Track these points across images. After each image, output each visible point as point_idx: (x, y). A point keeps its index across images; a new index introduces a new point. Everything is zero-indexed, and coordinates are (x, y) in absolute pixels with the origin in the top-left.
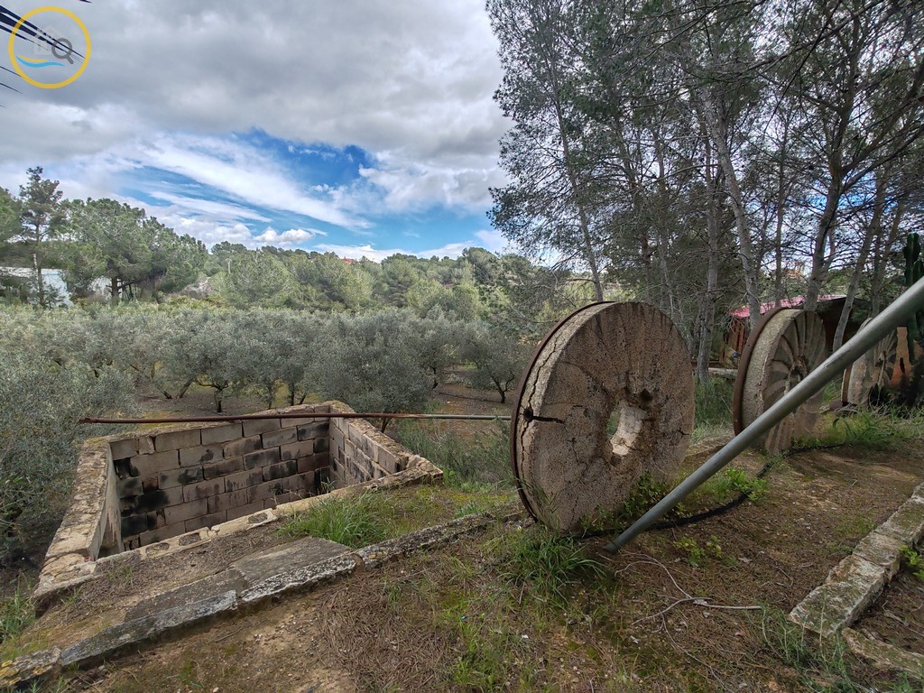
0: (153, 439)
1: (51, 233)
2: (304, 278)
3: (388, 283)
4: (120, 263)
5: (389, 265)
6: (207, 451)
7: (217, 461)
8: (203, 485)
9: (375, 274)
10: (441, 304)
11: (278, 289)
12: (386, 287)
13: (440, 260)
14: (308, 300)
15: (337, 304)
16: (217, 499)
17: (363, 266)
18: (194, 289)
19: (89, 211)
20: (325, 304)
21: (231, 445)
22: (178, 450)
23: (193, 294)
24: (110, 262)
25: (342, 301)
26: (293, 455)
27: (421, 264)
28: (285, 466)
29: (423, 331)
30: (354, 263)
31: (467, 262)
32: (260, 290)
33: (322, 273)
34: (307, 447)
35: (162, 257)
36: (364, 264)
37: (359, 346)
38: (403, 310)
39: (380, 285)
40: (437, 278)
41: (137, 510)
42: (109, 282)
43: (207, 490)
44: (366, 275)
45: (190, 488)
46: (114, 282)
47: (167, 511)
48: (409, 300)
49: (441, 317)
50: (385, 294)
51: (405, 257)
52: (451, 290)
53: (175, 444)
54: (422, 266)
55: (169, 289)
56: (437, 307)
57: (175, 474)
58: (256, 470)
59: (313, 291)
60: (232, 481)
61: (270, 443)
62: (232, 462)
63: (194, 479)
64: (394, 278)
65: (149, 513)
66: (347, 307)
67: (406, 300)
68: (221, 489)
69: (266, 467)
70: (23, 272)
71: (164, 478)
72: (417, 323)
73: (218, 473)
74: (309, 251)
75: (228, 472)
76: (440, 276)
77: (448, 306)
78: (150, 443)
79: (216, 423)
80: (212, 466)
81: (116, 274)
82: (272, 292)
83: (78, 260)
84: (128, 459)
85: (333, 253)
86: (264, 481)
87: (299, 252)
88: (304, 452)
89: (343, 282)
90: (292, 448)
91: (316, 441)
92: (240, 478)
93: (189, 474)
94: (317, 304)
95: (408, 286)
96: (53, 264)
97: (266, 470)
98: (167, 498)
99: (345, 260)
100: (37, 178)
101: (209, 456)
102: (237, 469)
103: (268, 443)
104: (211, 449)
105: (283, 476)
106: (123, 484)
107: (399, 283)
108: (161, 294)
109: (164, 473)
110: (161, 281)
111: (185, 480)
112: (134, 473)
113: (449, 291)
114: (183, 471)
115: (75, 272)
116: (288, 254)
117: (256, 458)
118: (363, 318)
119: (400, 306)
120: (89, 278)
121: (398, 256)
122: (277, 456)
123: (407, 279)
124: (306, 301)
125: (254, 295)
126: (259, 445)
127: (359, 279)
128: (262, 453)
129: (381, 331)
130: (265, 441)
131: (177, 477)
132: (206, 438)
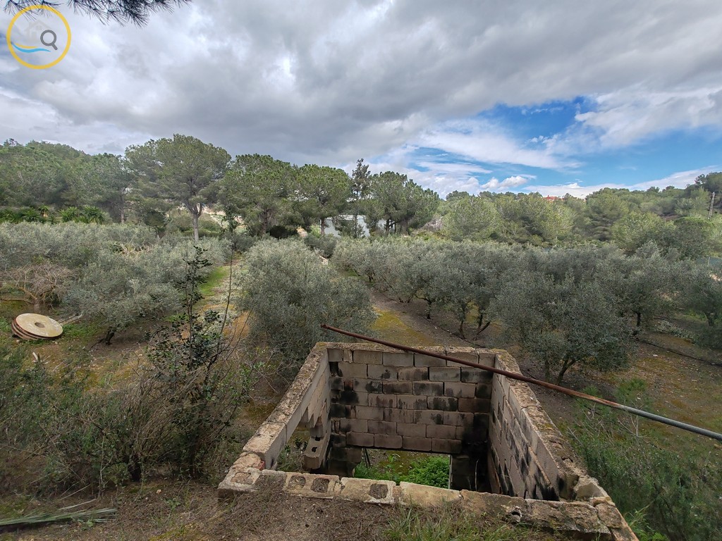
0: (353, 352)
1: (362, 195)
2: (510, 215)
3: (591, 217)
4: (392, 210)
5: (594, 200)
6: (387, 371)
7: (392, 381)
8: (382, 396)
9: (578, 209)
10: (657, 238)
11: (486, 225)
12: (588, 221)
13: (661, 190)
14: (510, 233)
15: (536, 238)
16: (391, 412)
17: (566, 203)
18: (432, 225)
19: (379, 180)
20: (525, 237)
21: (404, 371)
22: (367, 364)
23: (431, 229)
24: (386, 210)
25: (540, 235)
26: (456, 393)
27: (634, 196)
28: (447, 401)
29: (627, 271)
30: (557, 200)
31: (702, 190)
32: (472, 226)
33: (524, 211)
34: (469, 389)
35: (413, 205)
36: (568, 200)
37: (546, 284)
38: (606, 245)
39: (582, 220)
40: (653, 210)
41: (341, 400)
42: (385, 223)
43: (384, 402)
44: (568, 211)
45: (373, 396)
46: (388, 222)
47: (357, 407)
48: (613, 234)
49: (656, 255)
50: (586, 228)
51: (614, 191)
52: (672, 223)
53: (366, 359)
54: (634, 200)
55: (415, 226)
56: (651, 243)
57: (363, 382)
58: (422, 397)
59: (515, 226)
60: (403, 401)
61: (436, 378)
62: (404, 385)
63: (376, 390)
64: (599, 213)
65: (347, 406)
66: (544, 240)
67: (610, 234)
68: (394, 404)
69: (431, 396)
70: (350, 218)
71: (357, 383)
72: (621, 262)
73: (392, 390)
74: (516, 193)
75: (401, 393)
76: (659, 208)
77: (667, 241)
78: (350, 355)
79: (395, 350)
80: (388, 384)
81: (389, 217)
82: (481, 228)
83: (371, 209)
84: (337, 363)
85: (537, 193)
86: (428, 408)
87: (508, 194)
88: (465, 393)
89: (544, 218)
90: (455, 387)
91: (478, 386)
92: (410, 399)
93: (373, 385)
94: (517, 237)
95: (615, 220)
96: (362, 213)
97: (431, 400)
98: (357, 399)
99: (549, 198)
100: (360, 165)
101: (387, 375)
102: (407, 392)
103: (434, 377)
104: (389, 370)
105: (445, 409)
106: (333, 380)
107: (604, 217)
108: (411, 229)
109: (358, 380)
110: (411, 221)
111: (370, 389)
112: (340, 374)
113: (670, 224)
114: (369, 382)
115: (370, 217)
116: (499, 196)
117: (423, 386)
118: (557, 252)
119: (603, 239)
120: (376, 220)
121: (606, 190)
122: (441, 391)
123: (614, 213)
124: (508, 235)
125: (467, 230)
126: (426, 377)
127: (559, 215)
128: (428, 384)
129: (575, 267)
130: (431, 375)
131: (365, 385)
132: (386, 360)
